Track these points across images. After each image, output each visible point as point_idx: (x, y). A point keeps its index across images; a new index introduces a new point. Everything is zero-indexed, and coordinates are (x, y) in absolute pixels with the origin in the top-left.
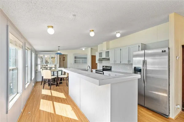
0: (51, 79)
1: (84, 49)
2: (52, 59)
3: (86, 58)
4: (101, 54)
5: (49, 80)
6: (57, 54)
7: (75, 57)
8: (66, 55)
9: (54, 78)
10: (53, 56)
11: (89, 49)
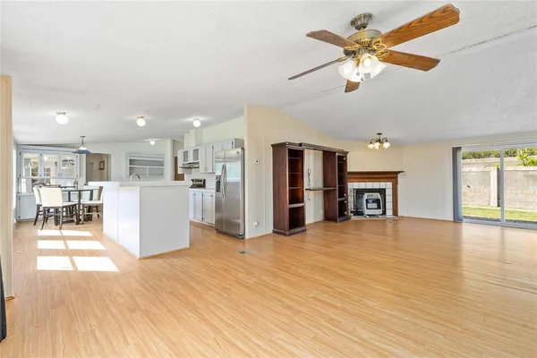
0: (63, 207)
1: (152, 143)
2: (64, 165)
3: (161, 163)
4: (186, 153)
5: (57, 210)
6: (81, 152)
7: (131, 162)
8: (108, 156)
9: (69, 206)
10: (68, 158)
11: (169, 143)
